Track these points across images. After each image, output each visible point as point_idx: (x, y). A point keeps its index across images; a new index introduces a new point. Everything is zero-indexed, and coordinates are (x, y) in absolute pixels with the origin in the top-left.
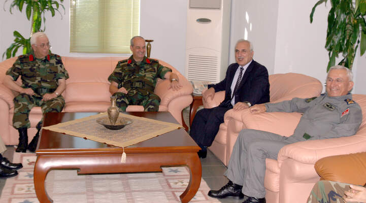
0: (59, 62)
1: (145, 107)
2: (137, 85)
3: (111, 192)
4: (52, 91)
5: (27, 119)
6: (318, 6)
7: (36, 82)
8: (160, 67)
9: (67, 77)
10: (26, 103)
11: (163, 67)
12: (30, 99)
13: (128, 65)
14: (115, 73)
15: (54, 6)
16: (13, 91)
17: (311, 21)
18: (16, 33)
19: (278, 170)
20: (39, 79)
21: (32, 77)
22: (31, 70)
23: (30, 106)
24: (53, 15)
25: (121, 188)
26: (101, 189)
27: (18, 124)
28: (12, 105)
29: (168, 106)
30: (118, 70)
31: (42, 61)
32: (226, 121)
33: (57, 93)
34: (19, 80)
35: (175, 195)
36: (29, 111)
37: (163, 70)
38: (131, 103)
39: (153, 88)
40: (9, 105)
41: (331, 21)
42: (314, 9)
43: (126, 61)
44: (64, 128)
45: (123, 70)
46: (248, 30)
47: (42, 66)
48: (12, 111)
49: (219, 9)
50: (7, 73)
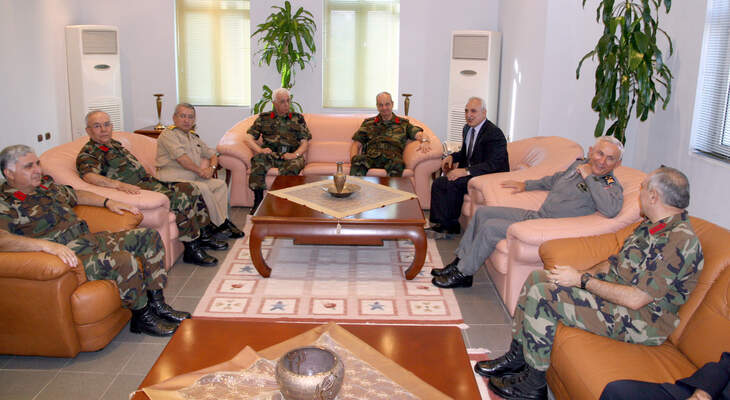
0: (302, 120)
1: (388, 171)
2: (382, 146)
3: (335, 262)
4: (292, 150)
5: (263, 181)
6: (586, 60)
7: (276, 139)
8: (410, 127)
9: (310, 138)
10: (263, 164)
11: (412, 127)
12: (268, 160)
13: (375, 124)
14: (360, 132)
15: (305, 58)
16: (253, 150)
17: (578, 77)
18: (265, 87)
19: (506, 251)
20: (279, 136)
21: (272, 134)
22: (272, 127)
23: (267, 168)
24: (302, 68)
25: (346, 259)
26: (325, 259)
27: (254, 185)
28: (250, 165)
29: (414, 170)
30: (363, 129)
31: (283, 118)
32: (470, 190)
33: (297, 154)
34: (261, 138)
35: (401, 270)
36: (266, 172)
37: (413, 130)
38: (374, 166)
39: (401, 151)
40: (246, 165)
41: (599, 74)
42: (581, 63)
43: (373, 119)
44: (289, 193)
45: (368, 129)
46: (517, 81)
47: (282, 124)
48: (249, 171)
49: (485, 59)
50: (248, 132)
